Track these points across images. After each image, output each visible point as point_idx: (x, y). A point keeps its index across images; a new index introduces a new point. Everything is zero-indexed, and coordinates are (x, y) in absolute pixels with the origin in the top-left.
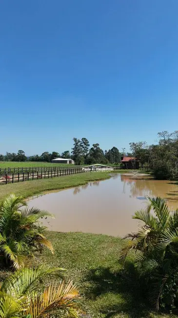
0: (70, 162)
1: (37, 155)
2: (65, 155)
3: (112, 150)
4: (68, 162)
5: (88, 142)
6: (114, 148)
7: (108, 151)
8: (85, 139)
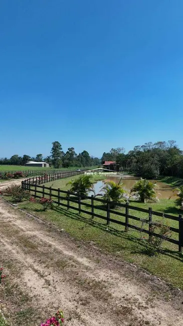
0: (45, 165)
1: (6, 158)
2: (38, 158)
3: (82, 153)
4: (43, 166)
5: (61, 146)
6: (85, 152)
7: (78, 155)
8: (57, 142)
